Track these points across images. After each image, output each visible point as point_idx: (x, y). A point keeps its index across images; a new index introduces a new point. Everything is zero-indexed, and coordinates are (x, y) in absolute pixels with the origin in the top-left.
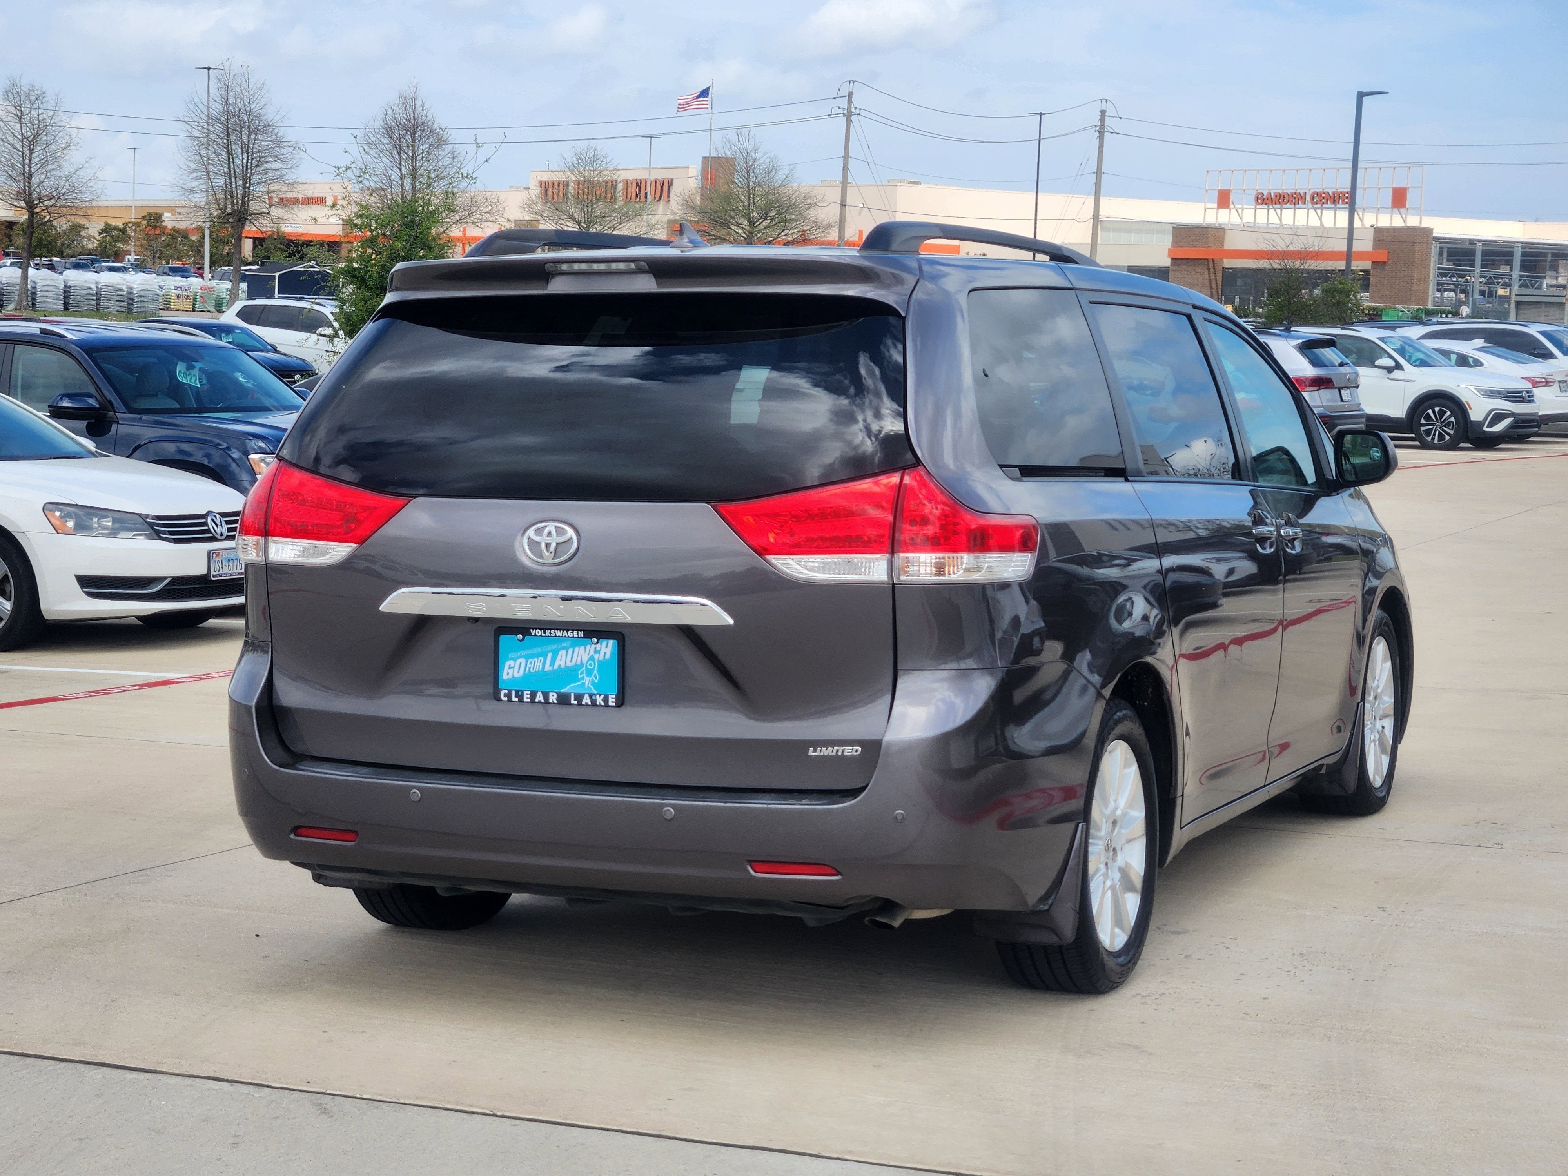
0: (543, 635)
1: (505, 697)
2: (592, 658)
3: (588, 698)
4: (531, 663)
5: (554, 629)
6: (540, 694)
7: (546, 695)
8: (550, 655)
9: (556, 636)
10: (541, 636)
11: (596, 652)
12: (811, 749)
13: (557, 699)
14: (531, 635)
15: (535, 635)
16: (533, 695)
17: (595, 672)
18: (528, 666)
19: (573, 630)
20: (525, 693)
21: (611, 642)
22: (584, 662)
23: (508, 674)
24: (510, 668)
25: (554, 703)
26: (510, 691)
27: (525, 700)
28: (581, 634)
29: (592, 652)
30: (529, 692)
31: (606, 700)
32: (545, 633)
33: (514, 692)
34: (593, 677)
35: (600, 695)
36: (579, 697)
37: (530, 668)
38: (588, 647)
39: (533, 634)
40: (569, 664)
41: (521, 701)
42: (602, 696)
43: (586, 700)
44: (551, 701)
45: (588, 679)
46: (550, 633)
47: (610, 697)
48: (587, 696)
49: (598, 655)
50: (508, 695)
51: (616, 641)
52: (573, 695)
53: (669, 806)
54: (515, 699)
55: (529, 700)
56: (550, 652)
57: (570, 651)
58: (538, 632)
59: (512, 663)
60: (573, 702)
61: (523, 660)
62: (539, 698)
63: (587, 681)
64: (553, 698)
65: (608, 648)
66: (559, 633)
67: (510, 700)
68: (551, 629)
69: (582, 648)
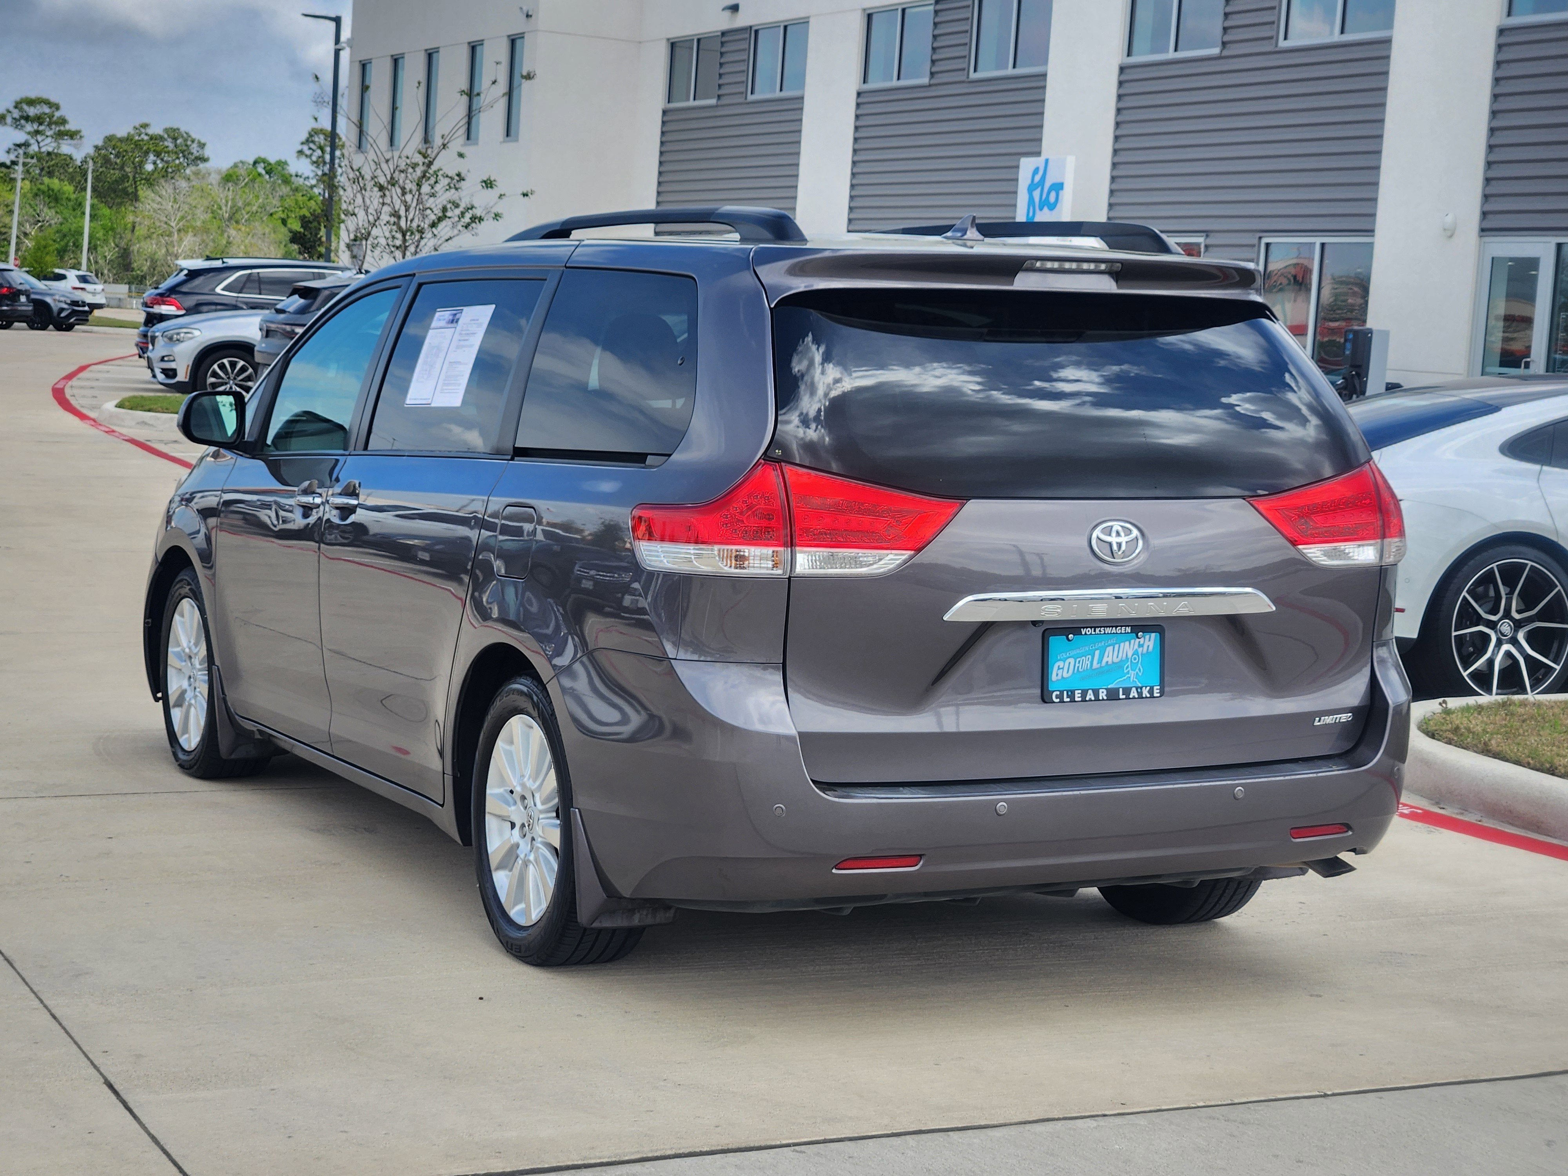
0: (1093, 633)
1: (1057, 698)
2: (1136, 653)
3: (1135, 692)
4: (1079, 662)
5: (1104, 627)
6: (1090, 692)
7: (1096, 692)
8: (1097, 653)
9: (1105, 633)
10: (1091, 634)
11: (1140, 646)
12: (1317, 719)
13: (1106, 695)
14: (1081, 634)
15: (1086, 634)
16: (1084, 693)
17: (1139, 665)
18: (1077, 665)
19: (1122, 626)
20: (1076, 692)
21: (1153, 635)
22: (1130, 655)
23: (1057, 675)
24: (1059, 669)
25: (1103, 700)
26: (1062, 692)
27: (1077, 699)
28: (1129, 629)
29: (1136, 647)
30: (1080, 691)
31: (1151, 691)
32: (1095, 631)
33: (1065, 693)
34: (1137, 670)
35: (1146, 687)
36: (1127, 691)
37: (1078, 667)
38: (1132, 641)
39: (1083, 633)
40: (1115, 660)
41: (1073, 701)
42: (1148, 688)
43: (1134, 693)
44: (1101, 698)
45: (1133, 672)
46: (1100, 631)
47: (1155, 688)
48: (1134, 689)
49: (1141, 649)
50: (1059, 697)
51: (1158, 634)
52: (1121, 690)
53: (1239, 784)
54: (1066, 699)
55: (1080, 699)
56: (1097, 649)
57: (1117, 647)
58: (1089, 631)
59: (1061, 664)
60: (1121, 696)
61: (1072, 661)
62: (1090, 696)
63: (1132, 674)
64: (1103, 695)
65: (1150, 641)
66: (1108, 630)
67: (1062, 701)
68: (1101, 627)
69: (1127, 643)
